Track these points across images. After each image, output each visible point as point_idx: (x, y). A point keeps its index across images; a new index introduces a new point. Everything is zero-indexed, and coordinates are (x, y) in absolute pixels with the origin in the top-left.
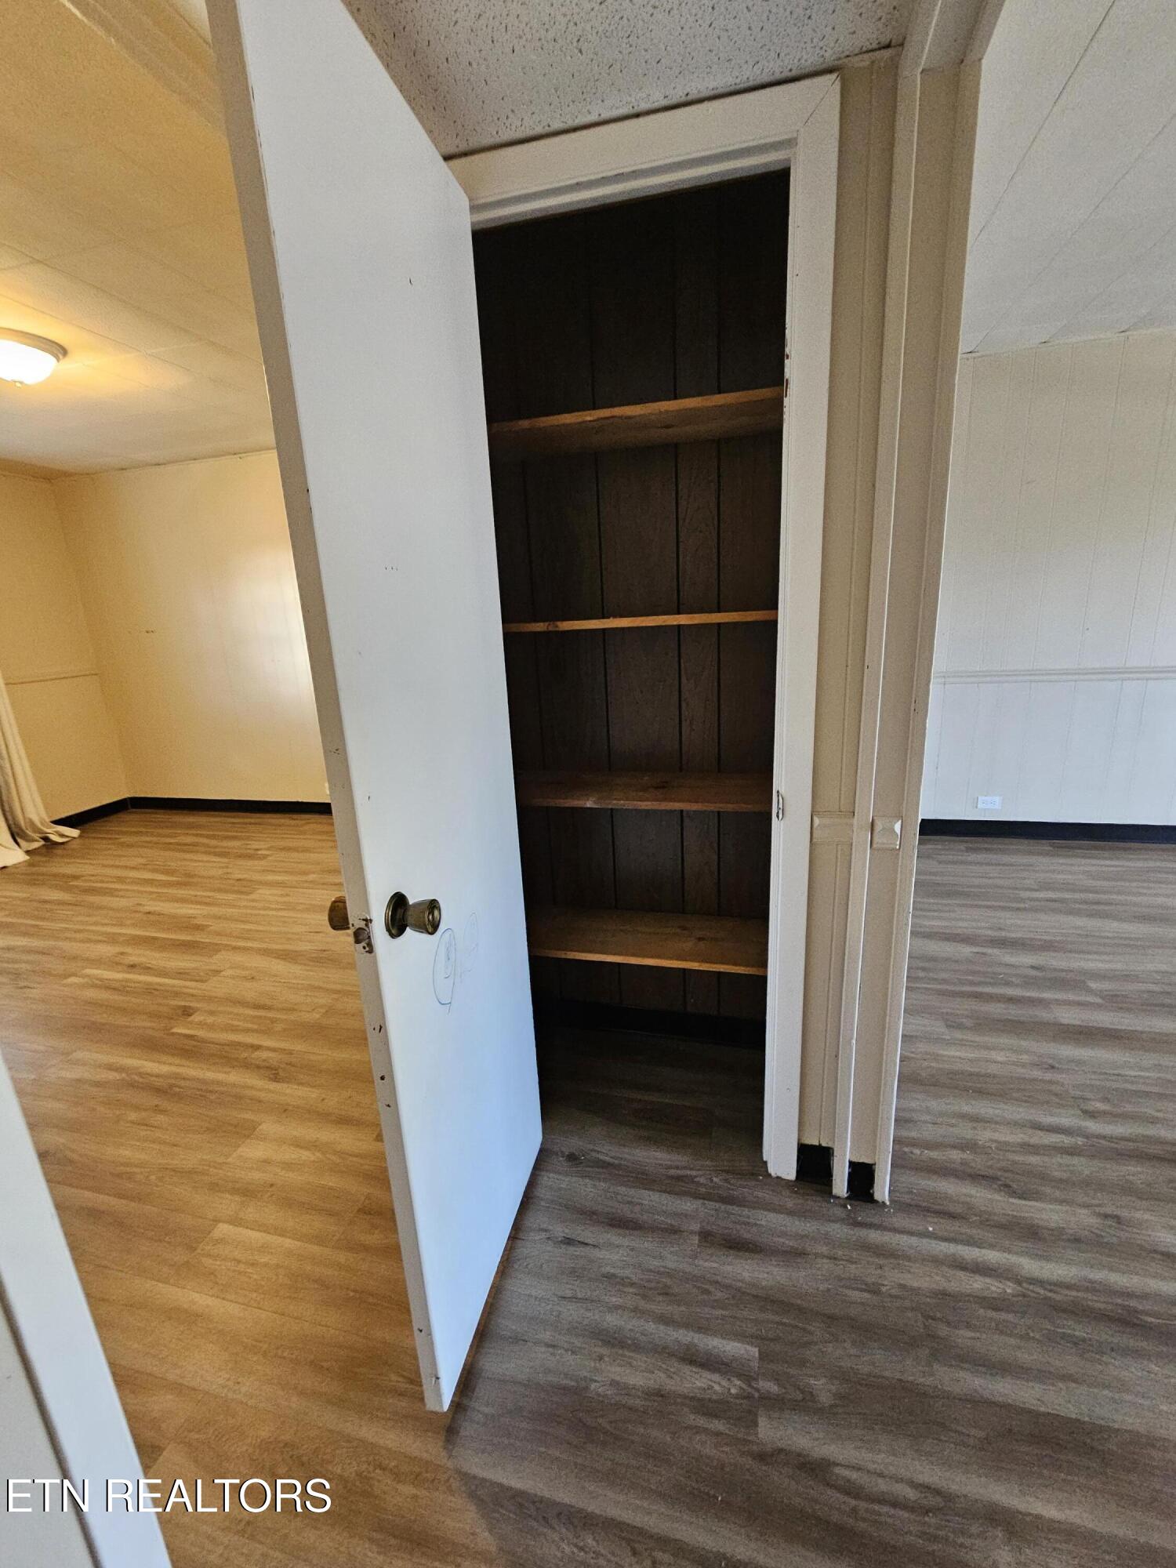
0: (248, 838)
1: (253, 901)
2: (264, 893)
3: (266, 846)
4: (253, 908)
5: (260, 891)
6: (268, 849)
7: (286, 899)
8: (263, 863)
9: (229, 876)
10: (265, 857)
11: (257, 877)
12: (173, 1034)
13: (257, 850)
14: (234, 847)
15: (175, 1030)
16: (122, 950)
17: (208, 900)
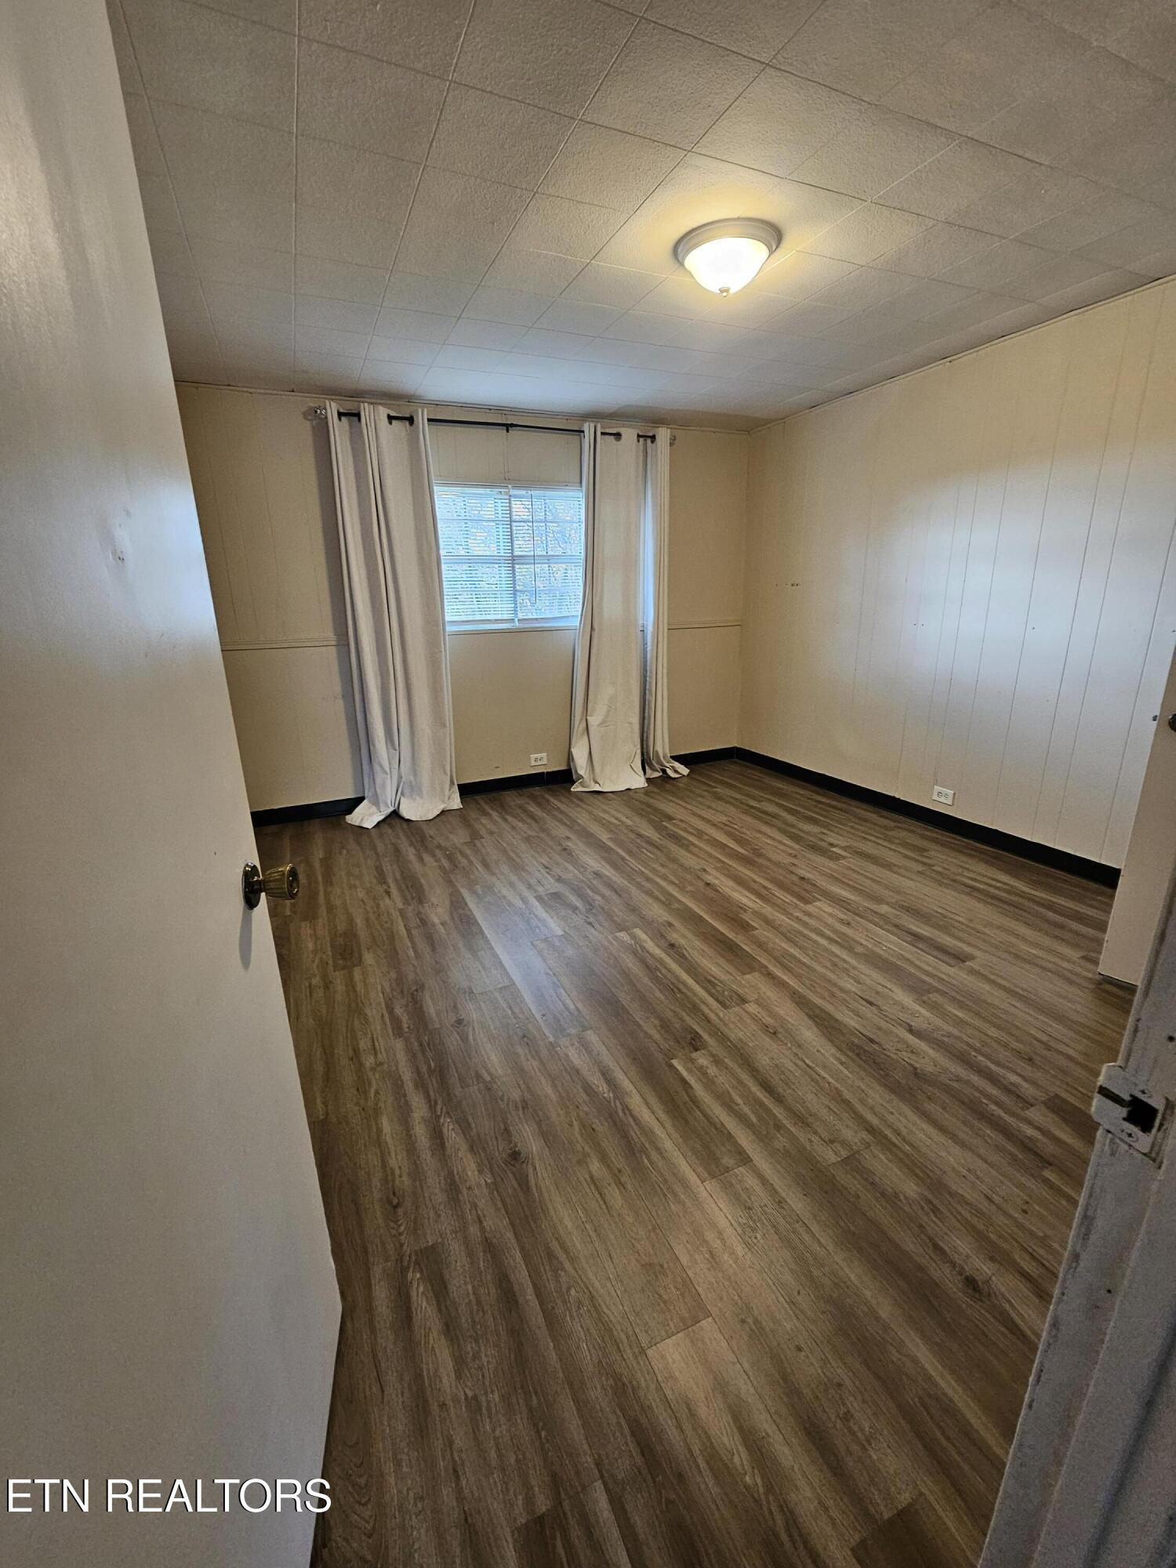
0: (827, 826)
1: (809, 915)
2: (823, 907)
3: (844, 844)
4: (805, 925)
5: (818, 904)
6: (844, 848)
7: (844, 929)
8: (832, 865)
9: (793, 869)
10: (838, 857)
11: (823, 883)
12: (671, 1066)
13: (832, 845)
14: (808, 833)
15: (675, 1062)
16: (671, 919)
17: (764, 892)
